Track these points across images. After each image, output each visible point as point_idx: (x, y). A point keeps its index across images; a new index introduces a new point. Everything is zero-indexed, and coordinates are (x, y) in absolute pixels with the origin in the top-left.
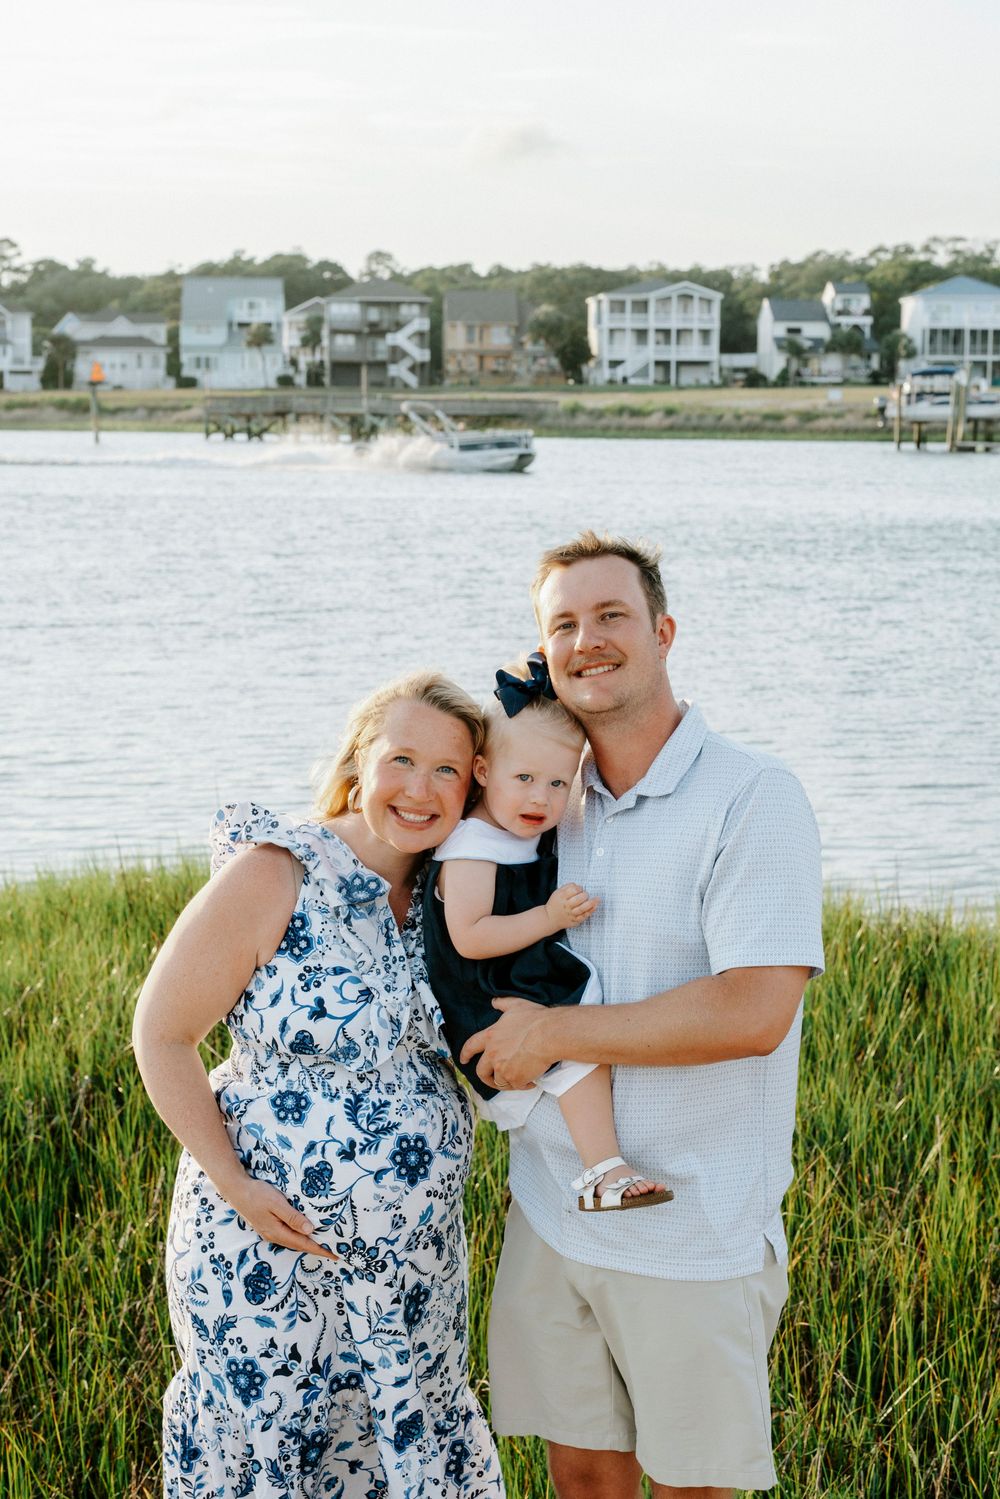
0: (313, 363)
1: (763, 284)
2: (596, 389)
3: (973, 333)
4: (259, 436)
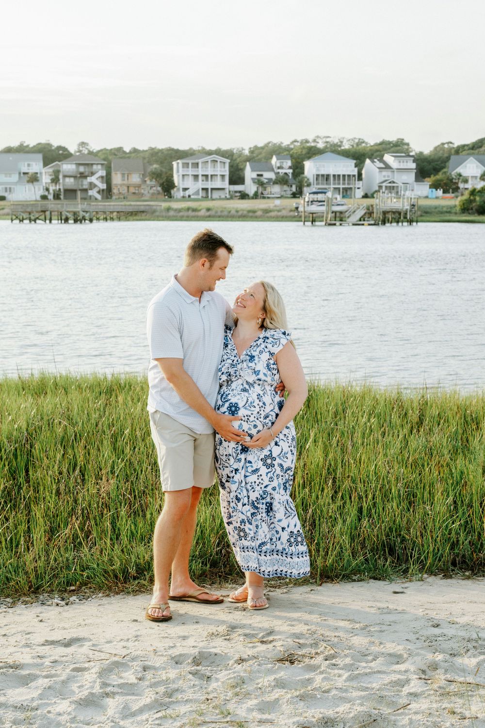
0: (56, 190)
1: (247, 156)
2: (178, 200)
3: (334, 176)
4: (35, 221)
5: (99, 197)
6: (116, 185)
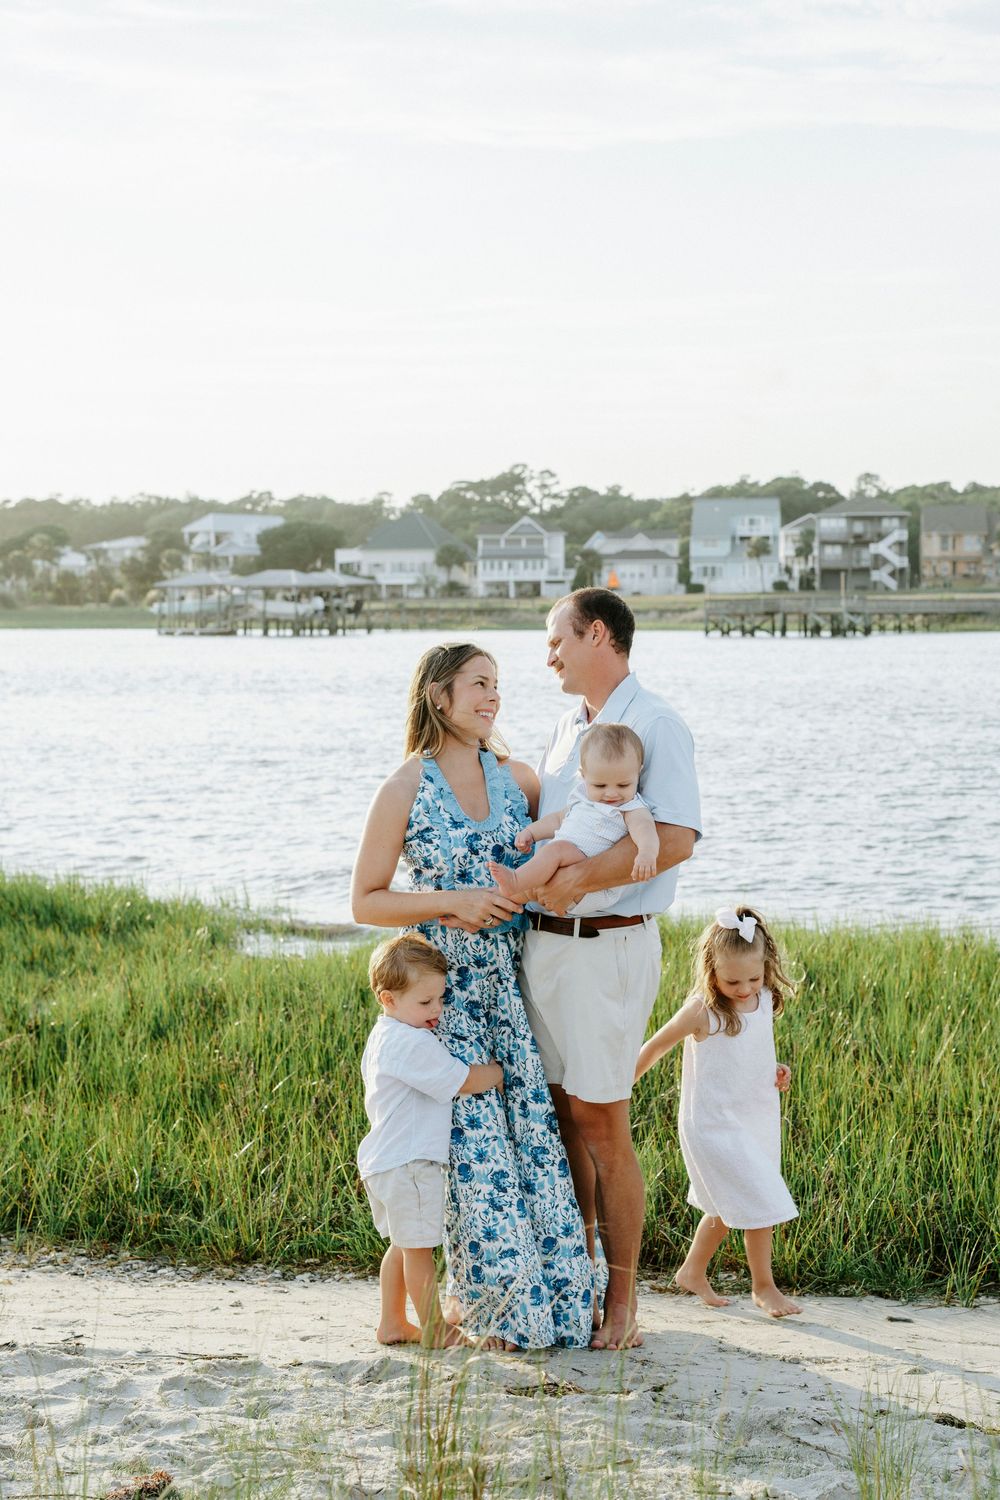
0: (806, 571)
4: (752, 633)
5: (893, 584)
6: (929, 560)
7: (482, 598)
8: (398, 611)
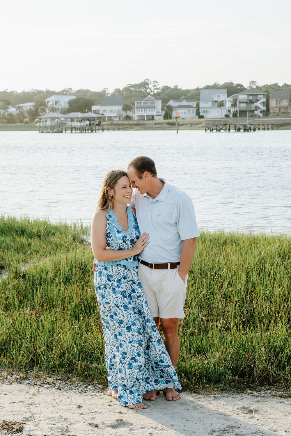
0: (235, 111)
4: (220, 131)
5: (261, 115)
6: (272, 108)
7: (137, 120)
8: (111, 125)
